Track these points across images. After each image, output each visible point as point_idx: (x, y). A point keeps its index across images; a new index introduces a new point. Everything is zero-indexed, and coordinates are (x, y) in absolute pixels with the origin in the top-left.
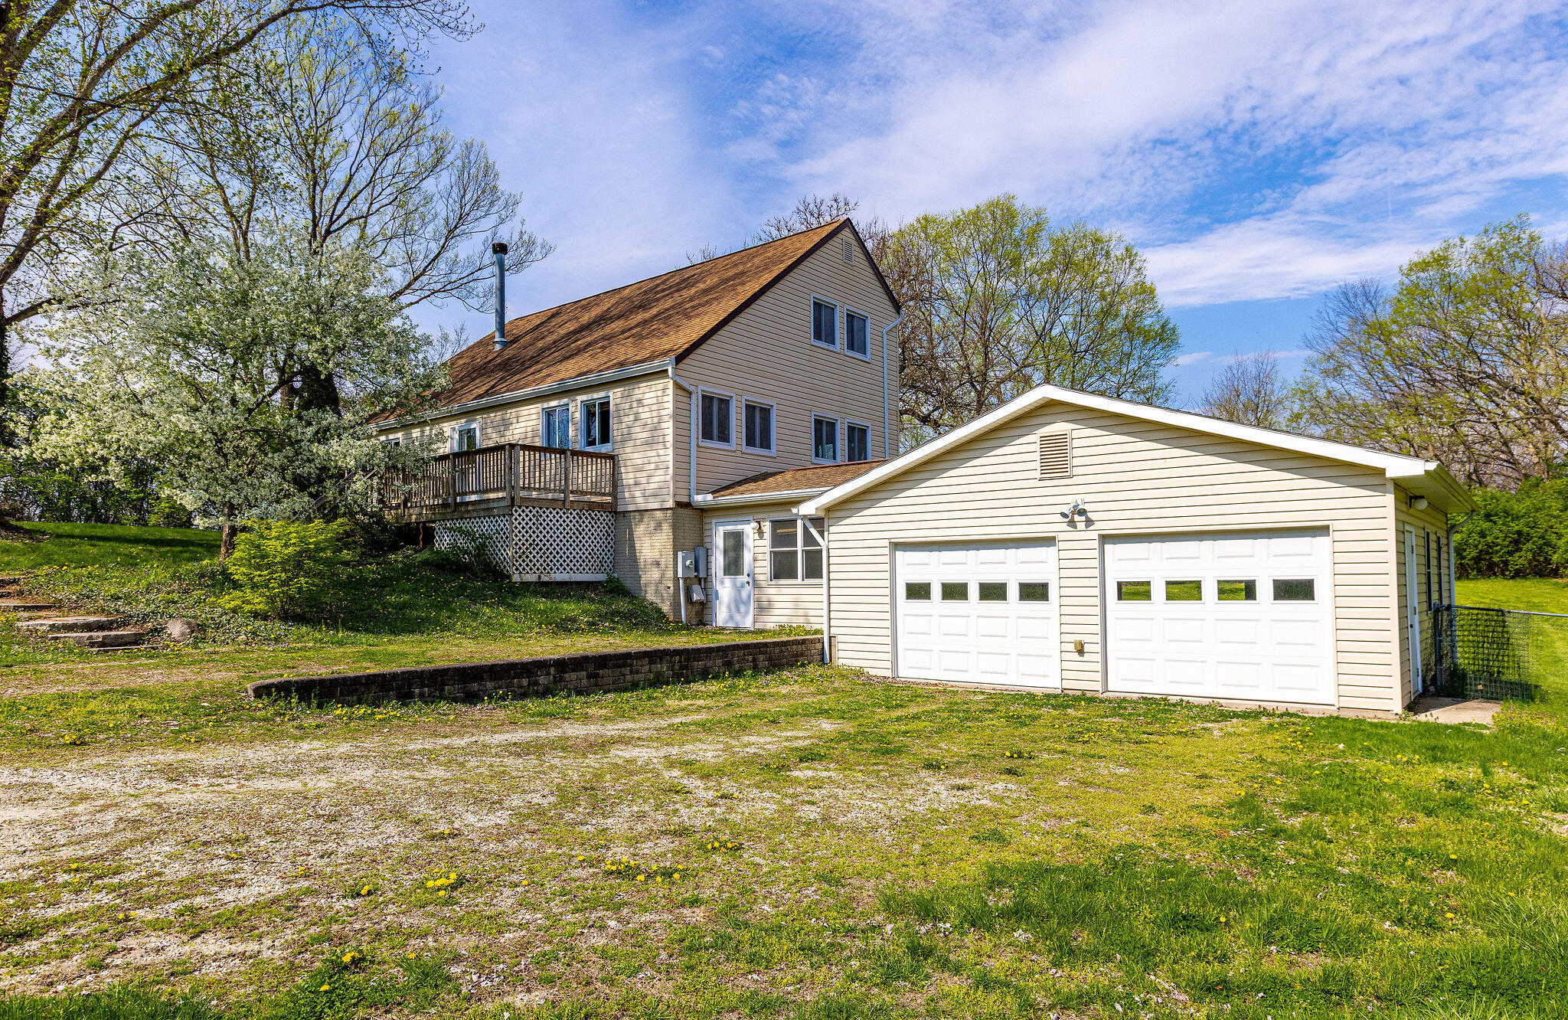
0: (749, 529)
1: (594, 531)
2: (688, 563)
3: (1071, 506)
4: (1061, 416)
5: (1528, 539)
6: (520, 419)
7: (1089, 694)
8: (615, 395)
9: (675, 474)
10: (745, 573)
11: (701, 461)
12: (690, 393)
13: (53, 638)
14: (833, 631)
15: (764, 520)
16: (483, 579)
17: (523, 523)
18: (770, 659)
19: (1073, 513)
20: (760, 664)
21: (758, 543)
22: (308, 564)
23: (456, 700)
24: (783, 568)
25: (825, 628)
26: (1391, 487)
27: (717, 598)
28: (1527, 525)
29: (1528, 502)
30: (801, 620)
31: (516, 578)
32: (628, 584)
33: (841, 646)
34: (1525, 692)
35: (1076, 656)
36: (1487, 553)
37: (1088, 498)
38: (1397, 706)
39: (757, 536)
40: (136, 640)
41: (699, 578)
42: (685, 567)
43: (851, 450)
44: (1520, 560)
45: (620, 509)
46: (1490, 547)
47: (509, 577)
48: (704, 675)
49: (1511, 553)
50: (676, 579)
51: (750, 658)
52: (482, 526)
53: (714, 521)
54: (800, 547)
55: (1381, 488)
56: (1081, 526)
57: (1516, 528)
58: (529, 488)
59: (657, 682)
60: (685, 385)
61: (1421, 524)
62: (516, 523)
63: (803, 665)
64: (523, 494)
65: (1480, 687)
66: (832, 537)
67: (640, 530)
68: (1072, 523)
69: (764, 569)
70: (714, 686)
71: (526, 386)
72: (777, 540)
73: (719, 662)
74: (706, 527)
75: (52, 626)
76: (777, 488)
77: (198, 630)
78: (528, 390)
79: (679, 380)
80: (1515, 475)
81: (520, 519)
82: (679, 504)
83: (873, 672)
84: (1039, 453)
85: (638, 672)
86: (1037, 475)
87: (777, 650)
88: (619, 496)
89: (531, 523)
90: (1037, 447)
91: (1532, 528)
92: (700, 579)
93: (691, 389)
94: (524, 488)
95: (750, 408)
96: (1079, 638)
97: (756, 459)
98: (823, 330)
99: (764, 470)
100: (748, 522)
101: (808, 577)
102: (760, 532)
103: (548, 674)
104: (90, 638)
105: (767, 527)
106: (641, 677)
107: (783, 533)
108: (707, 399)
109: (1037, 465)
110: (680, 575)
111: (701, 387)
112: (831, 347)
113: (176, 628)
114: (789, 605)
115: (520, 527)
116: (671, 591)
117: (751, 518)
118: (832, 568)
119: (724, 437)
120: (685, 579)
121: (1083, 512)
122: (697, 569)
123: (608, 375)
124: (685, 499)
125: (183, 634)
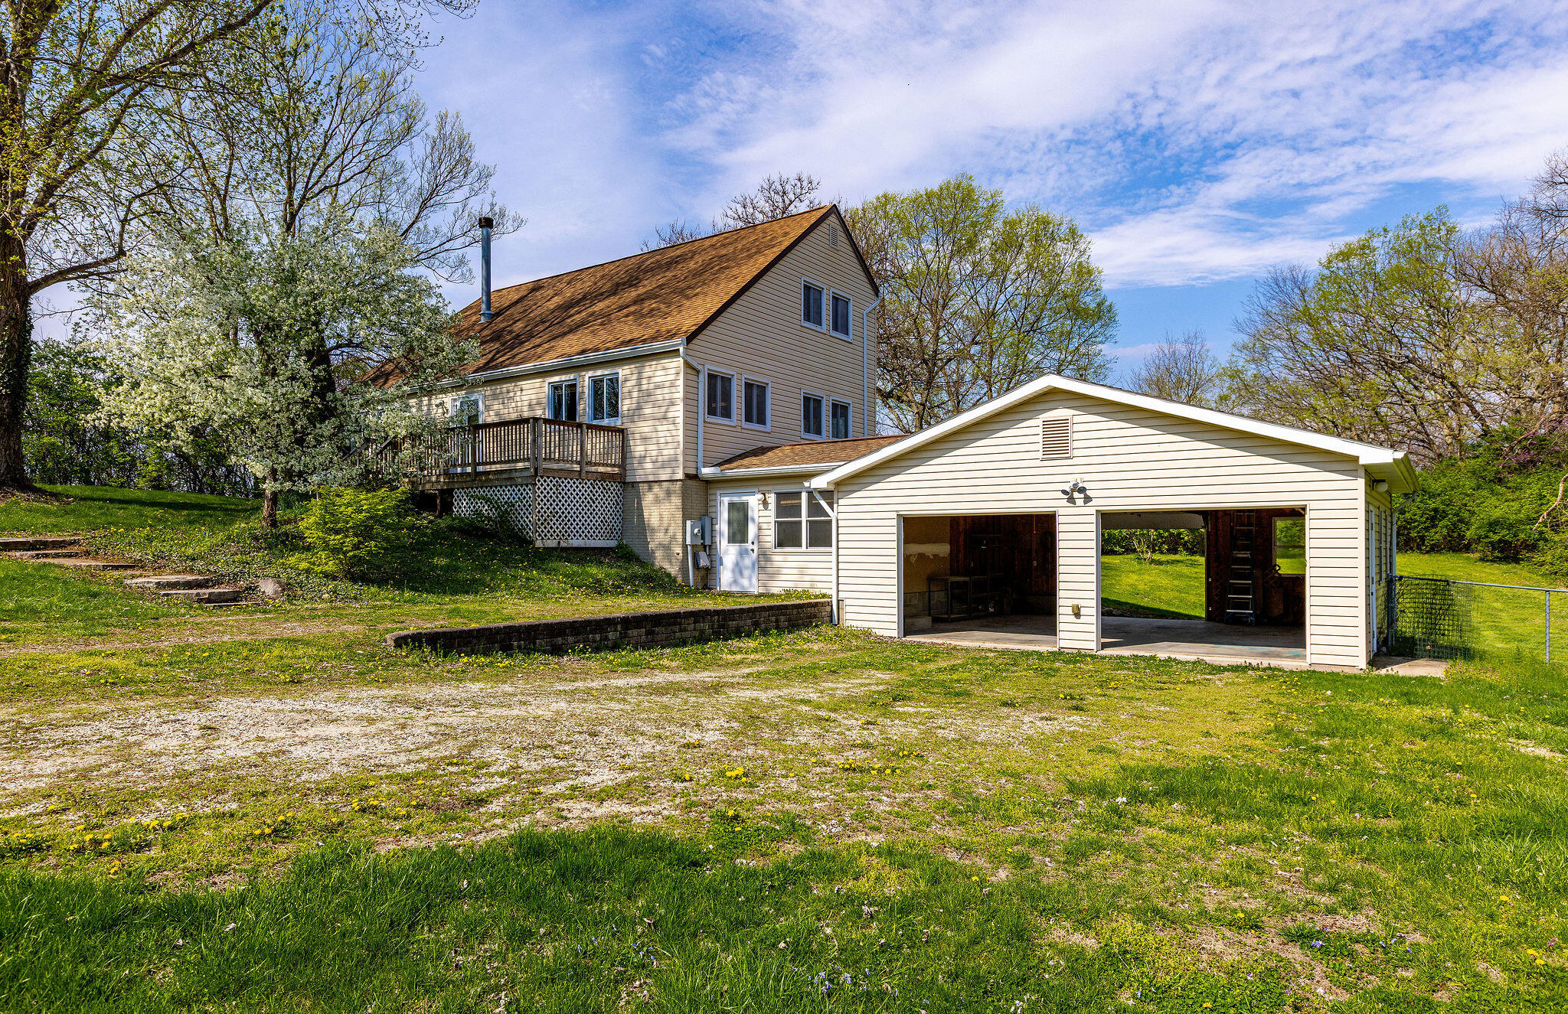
0: (753, 501)
1: (606, 499)
2: (696, 531)
3: (1071, 484)
4: (1064, 403)
5: (1444, 516)
6: (524, 393)
7: (1083, 652)
8: (623, 372)
9: (685, 448)
10: (750, 542)
11: (709, 436)
12: (698, 372)
13: (164, 595)
14: (842, 595)
15: (769, 492)
16: (509, 545)
17: (545, 492)
18: (789, 620)
19: (1073, 490)
20: (782, 624)
21: (762, 513)
22: (377, 529)
23: (545, 652)
24: (787, 537)
25: (833, 593)
26: (1362, 472)
27: (721, 564)
28: (1443, 503)
29: (1444, 481)
30: (807, 585)
31: (539, 544)
32: (637, 549)
33: (848, 609)
34: (1466, 654)
35: (1073, 618)
36: (1405, 528)
37: (1086, 477)
38: (1361, 662)
39: (761, 506)
40: (235, 597)
41: (705, 545)
42: (693, 535)
43: (836, 427)
44: (1436, 535)
45: (629, 479)
46: (1408, 523)
47: (532, 542)
48: (738, 634)
49: (1427, 529)
50: (685, 546)
51: (773, 619)
52: (505, 494)
53: (718, 492)
54: (804, 518)
55: (1355, 473)
56: (1080, 502)
57: (1433, 506)
58: (550, 459)
59: (702, 639)
60: (695, 364)
61: (1377, 504)
62: (539, 492)
63: (816, 626)
64: (546, 465)
65: (1428, 647)
66: (841, 509)
67: (648, 499)
68: (1071, 500)
69: (770, 537)
70: (752, 644)
71: (523, 361)
72: (781, 511)
73: (749, 622)
74: (711, 497)
75: (158, 584)
76: (781, 462)
77: (287, 588)
78: (528, 366)
79: (689, 359)
80: (1432, 455)
81: (542, 488)
82: (688, 476)
83: (880, 633)
84: (1041, 436)
85: (685, 630)
86: (1040, 455)
87: (795, 612)
88: (628, 467)
89: (551, 493)
90: (1040, 430)
91: (1447, 505)
92: (705, 547)
93: (700, 367)
94: (545, 459)
95: (749, 386)
96: (1076, 602)
97: (752, 434)
98: (812, 313)
99: (760, 444)
100: (753, 494)
101: (811, 545)
102: (765, 503)
103: (616, 630)
104: (198, 594)
105: (772, 498)
106: (687, 634)
107: (787, 506)
108: (712, 377)
109: (1040, 447)
110: (688, 541)
111: (707, 366)
112: (818, 328)
113: (268, 587)
114: (795, 571)
115: (542, 496)
116: (680, 557)
117: (756, 490)
118: (841, 537)
119: (727, 413)
120: (693, 546)
121: (1082, 490)
122: (703, 537)
123: (615, 353)
124: (692, 471)
125: (276, 592)
